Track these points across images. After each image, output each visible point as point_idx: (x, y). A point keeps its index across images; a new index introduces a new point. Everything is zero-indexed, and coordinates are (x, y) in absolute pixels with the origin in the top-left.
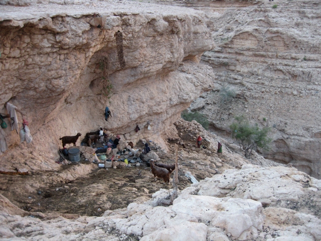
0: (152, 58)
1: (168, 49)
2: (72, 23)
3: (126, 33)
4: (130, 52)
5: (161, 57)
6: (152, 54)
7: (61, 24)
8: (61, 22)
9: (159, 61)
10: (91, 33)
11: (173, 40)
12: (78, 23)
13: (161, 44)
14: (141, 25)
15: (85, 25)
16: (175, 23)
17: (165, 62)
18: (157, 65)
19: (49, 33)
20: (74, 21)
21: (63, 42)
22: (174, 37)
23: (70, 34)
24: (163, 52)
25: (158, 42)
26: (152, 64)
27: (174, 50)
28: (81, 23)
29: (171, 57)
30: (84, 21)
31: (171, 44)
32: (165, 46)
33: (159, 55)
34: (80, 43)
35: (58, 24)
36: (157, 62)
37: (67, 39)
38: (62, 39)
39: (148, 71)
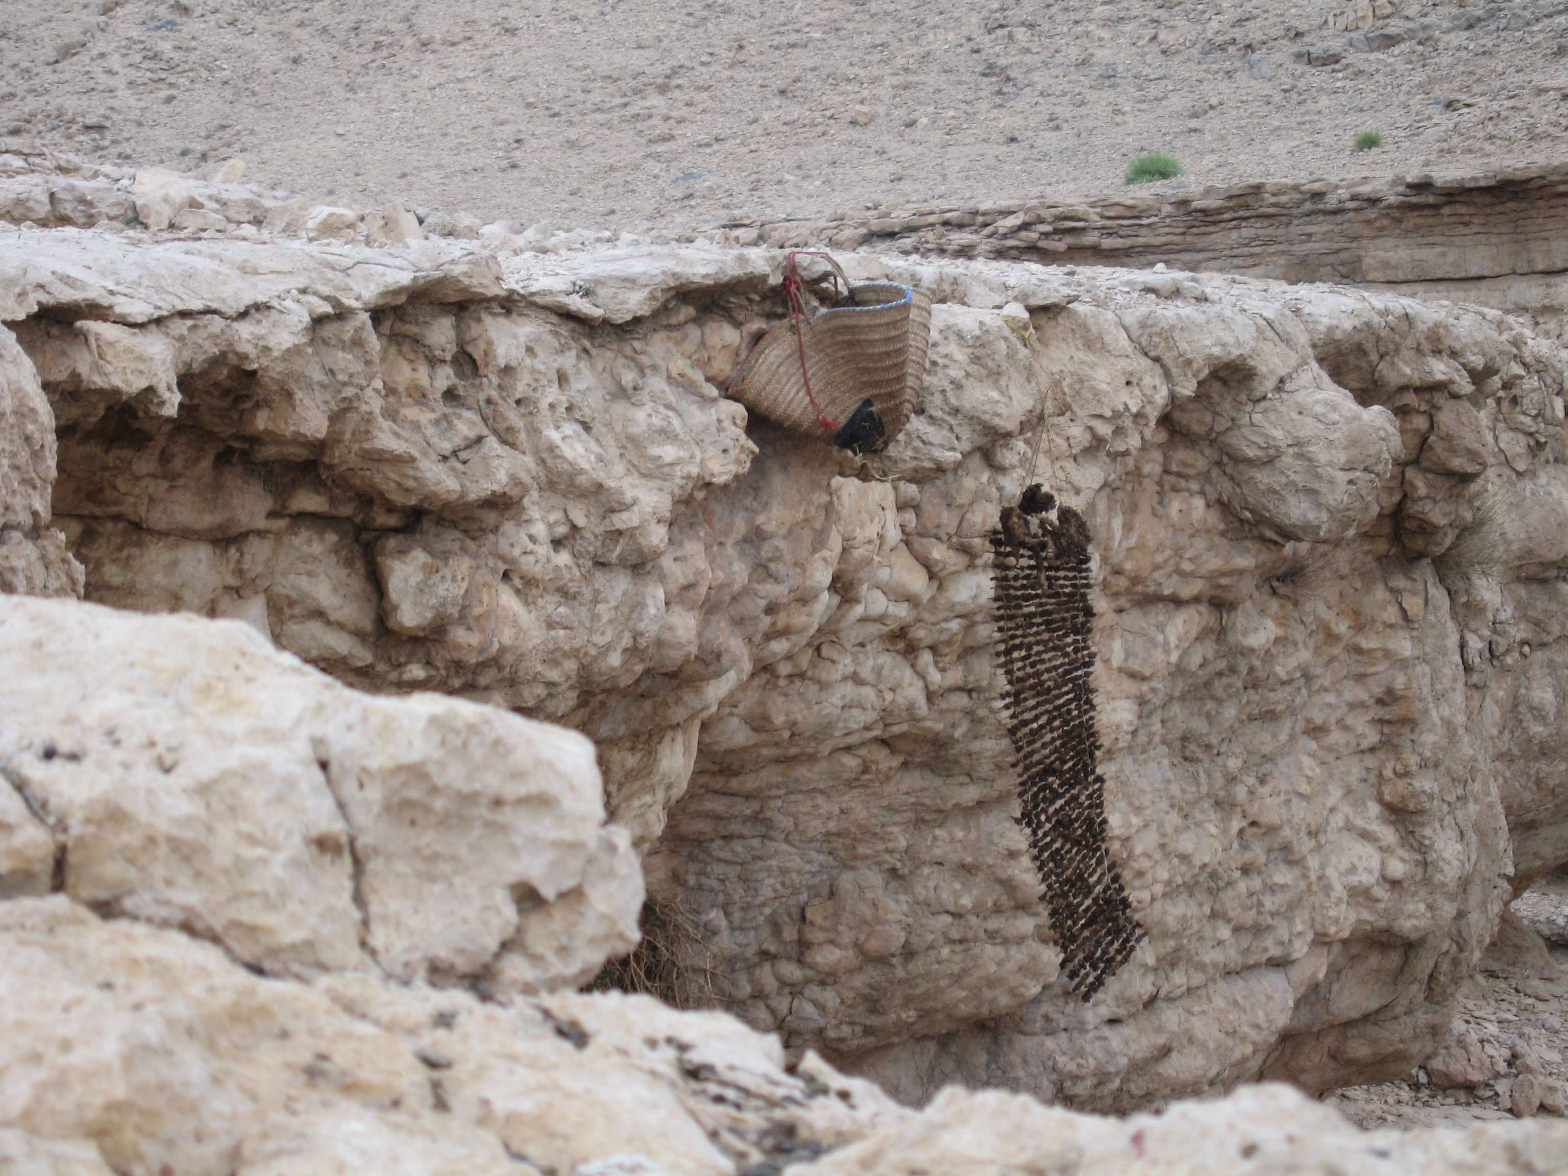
0: (1190, 888)
1: (1355, 769)
2: (552, 394)
3: (938, 553)
4: (943, 815)
5: (1282, 876)
6: (1186, 843)
7: (450, 395)
8: (445, 377)
9: (1258, 930)
10: (740, 526)
11: (1404, 646)
12: (621, 393)
13: (1278, 697)
14: (1096, 445)
15: (698, 416)
16: (1446, 418)
17: (1321, 940)
18: (1238, 987)
19: (301, 517)
20: (568, 360)
21: (460, 635)
22: (1413, 604)
23: (539, 529)
24: (1301, 811)
25: (1253, 684)
26: (1179, 978)
27: (1425, 783)
28: (657, 383)
29: (1397, 869)
30: (679, 365)
31: (1388, 698)
32: (1316, 731)
33: (1257, 853)
34: (633, 652)
35: (420, 397)
36: (1232, 955)
37: (508, 599)
38: (457, 590)
39: (1137, 1067)
